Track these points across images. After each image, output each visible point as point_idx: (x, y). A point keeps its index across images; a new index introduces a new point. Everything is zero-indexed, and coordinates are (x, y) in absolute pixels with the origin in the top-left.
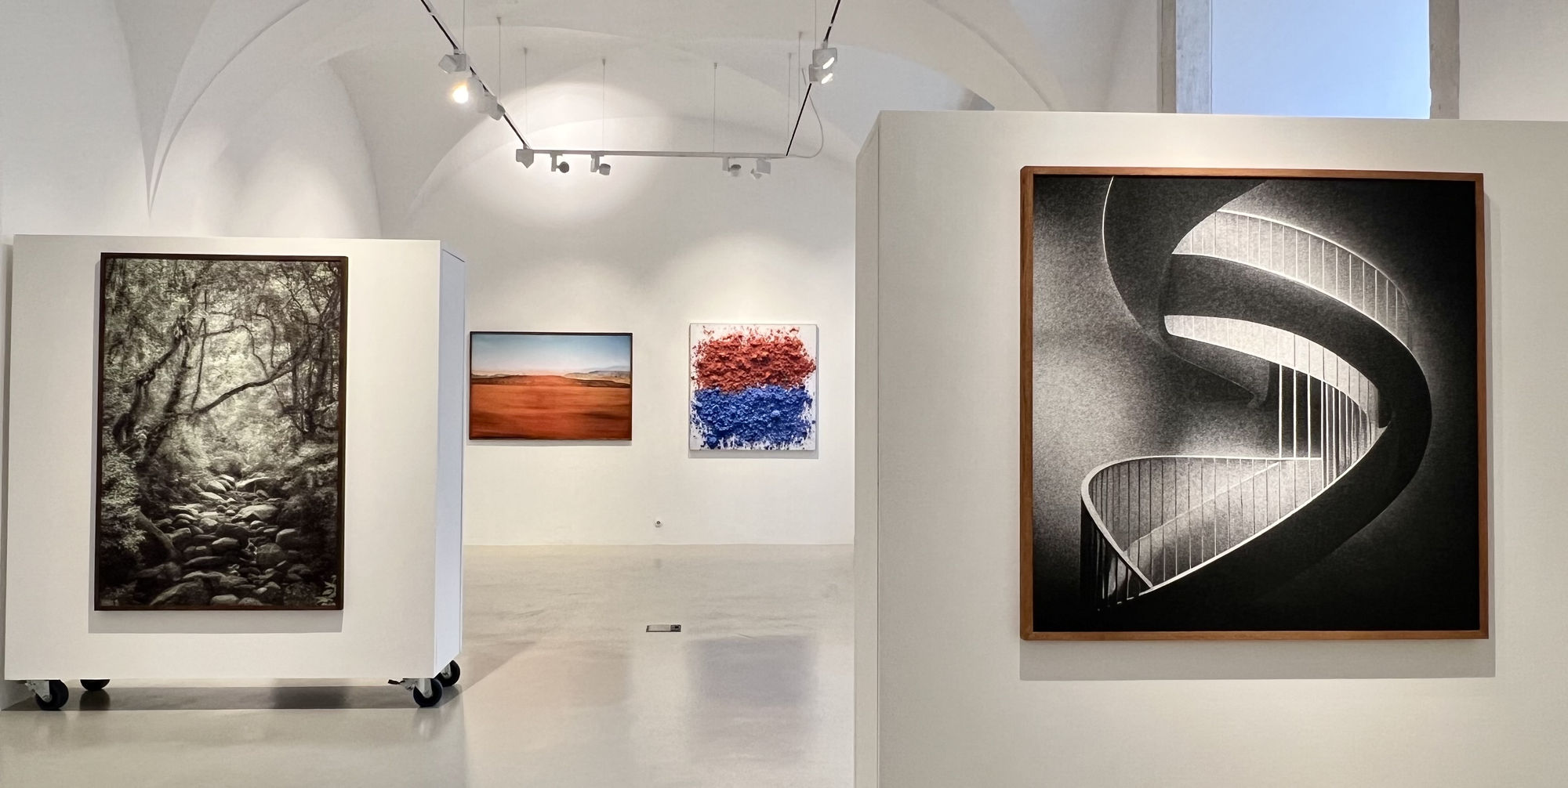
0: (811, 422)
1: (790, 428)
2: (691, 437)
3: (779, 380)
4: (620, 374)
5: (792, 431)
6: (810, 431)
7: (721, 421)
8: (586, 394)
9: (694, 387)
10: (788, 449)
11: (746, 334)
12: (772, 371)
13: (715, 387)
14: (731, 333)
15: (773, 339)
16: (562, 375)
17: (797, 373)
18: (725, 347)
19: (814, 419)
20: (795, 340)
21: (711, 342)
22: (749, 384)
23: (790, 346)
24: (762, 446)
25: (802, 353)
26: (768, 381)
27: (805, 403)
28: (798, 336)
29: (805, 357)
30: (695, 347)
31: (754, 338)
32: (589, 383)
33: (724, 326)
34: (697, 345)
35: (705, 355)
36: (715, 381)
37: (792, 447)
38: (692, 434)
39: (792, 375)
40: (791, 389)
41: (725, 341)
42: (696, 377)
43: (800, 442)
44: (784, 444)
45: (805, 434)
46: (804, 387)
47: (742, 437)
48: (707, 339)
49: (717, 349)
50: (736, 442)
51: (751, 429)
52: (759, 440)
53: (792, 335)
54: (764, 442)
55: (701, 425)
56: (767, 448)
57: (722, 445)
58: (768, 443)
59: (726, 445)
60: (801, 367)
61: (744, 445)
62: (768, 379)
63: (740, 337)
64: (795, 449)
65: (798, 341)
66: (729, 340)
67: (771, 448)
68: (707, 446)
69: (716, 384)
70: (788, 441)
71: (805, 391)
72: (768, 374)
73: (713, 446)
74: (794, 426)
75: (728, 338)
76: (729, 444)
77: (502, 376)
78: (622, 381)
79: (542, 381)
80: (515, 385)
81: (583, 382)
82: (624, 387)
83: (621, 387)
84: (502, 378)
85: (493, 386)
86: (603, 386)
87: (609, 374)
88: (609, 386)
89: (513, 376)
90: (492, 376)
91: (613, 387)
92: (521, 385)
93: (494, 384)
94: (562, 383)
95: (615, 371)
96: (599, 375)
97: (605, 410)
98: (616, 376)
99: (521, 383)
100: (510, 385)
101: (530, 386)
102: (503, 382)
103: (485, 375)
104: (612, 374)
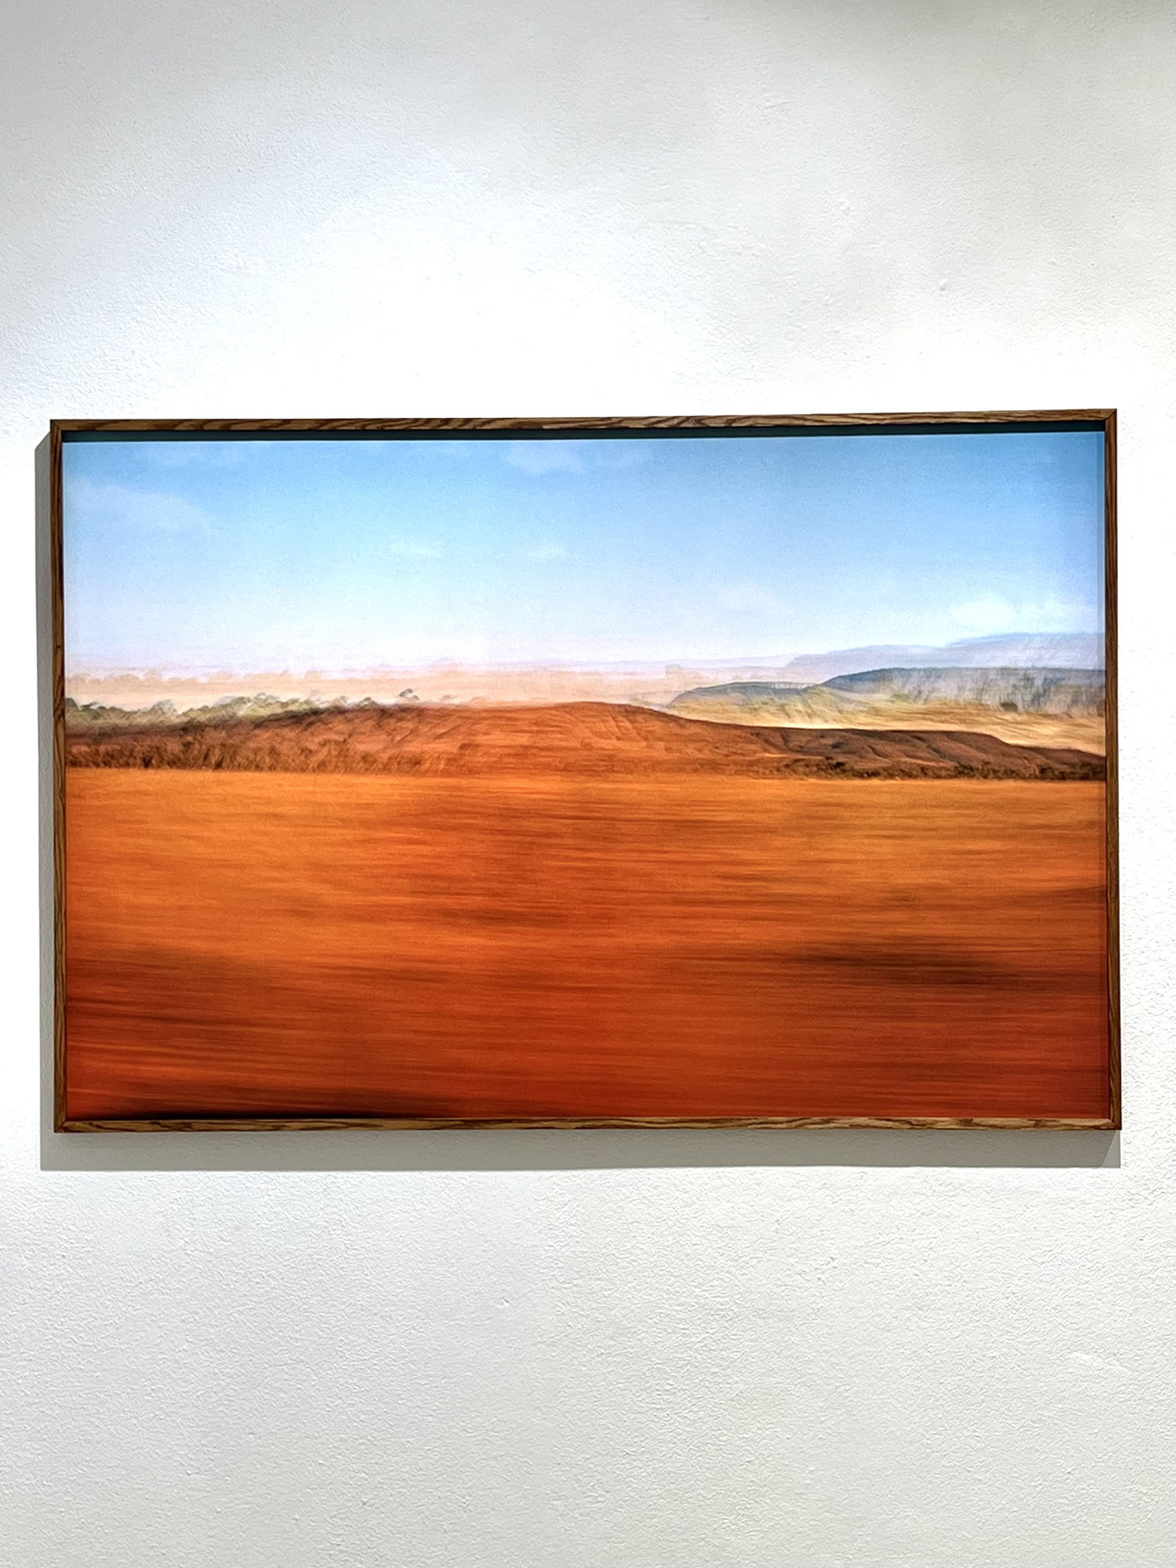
4: (1033, 689)
8: (812, 821)
32: (836, 753)
77: (264, 712)
78: (1047, 735)
79: (523, 740)
80: (349, 770)
81: (795, 742)
82: (1063, 777)
83: (1044, 774)
84: (260, 724)
85: (207, 776)
86: (924, 772)
87: (961, 689)
88: (964, 771)
89: (338, 711)
90: (204, 710)
91: (988, 772)
92: (386, 769)
93: (219, 766)
94: (659, 751)
95: (1005, 672)
96: (898, 696)
97: (933, 927)
98: (1009, 706)
99: (385, 756)
100: (322, 767)
101: (445, 773)
102: (273, 751)
103: (156, 709)
104: (982, 691)
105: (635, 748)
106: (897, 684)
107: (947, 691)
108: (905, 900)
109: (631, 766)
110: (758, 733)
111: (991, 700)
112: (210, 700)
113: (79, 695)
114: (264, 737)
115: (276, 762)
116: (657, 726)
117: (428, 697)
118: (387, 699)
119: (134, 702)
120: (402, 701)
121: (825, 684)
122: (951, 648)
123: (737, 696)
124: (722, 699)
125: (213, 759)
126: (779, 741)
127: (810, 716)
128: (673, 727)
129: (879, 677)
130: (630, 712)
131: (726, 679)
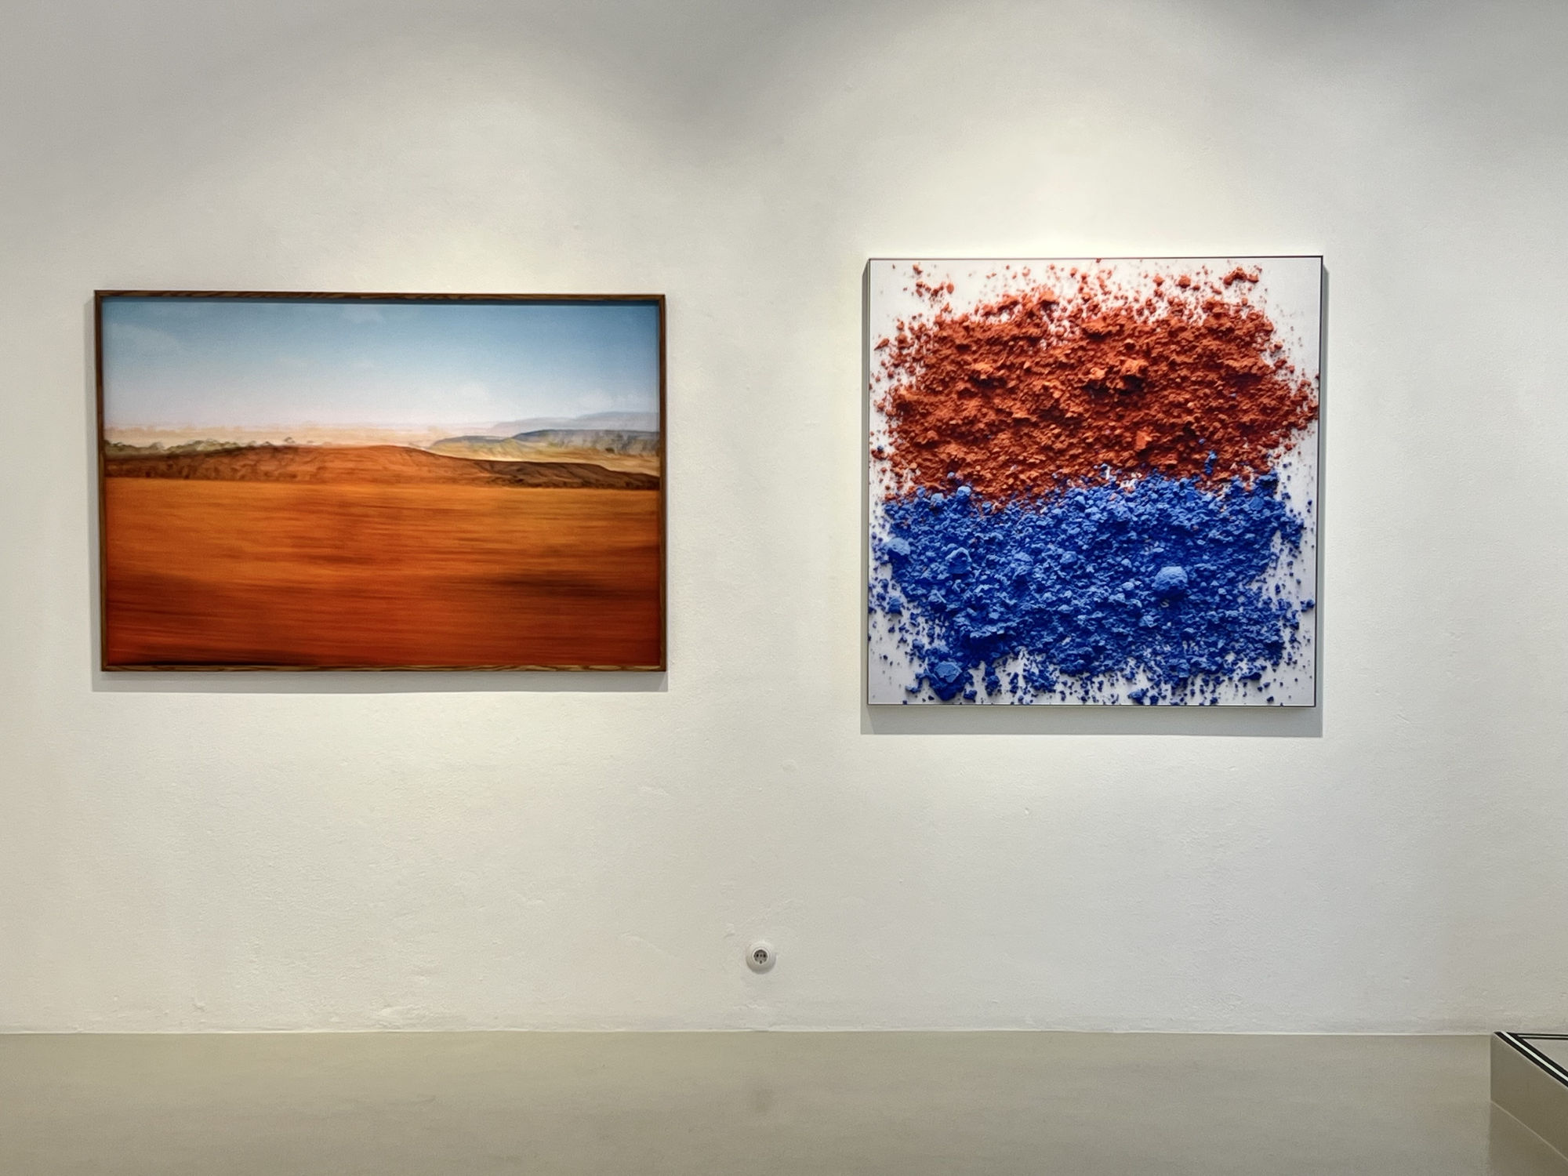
0: (1297, 606)
1: (1224, 628)
2: (874, 658)
3: (1181, 459)
4: (623, 442)
5: (1230, 638)
6: (1293, 640)
7: (979, 605)
8: (507, 510)
9: (882, 484)
10: (1214, 701)
11: (1066, 293)
12: (1158, 427)
13: (955, 484)
14: (1013, 292)
15: (1162, 311)
16: (423, 446)
17: (1250, 431)
18: (992, 342)
19: (1308, 595)
20: (1244, 315)
21: (940, 324)
22: (1075, 475)
23: (1226, 335)
24: (1122, 691)
25: (1268, 361)
26: (1144, 461)
27: (1277, 539)
28: (1253, 298)
29: (1279, 377)
30: (885, 344)
31: (1095, 308)
32: (519, 474)
33: (987, 268)
34: (892, 335)
35: (920, 370)
36: (955, 464)
37: (1229, 694)
38: (878, 649)
39: (1230, 441)
40: (1226, 489)
41: (992, 320)
42: (889, 450)
43: (1256, 677)
44: (1199, 682)
45: (1274, 651)
46: (1276, 482)
47: (1050, 658)
48: (928, 313)
49: (963, 349)
50: (1029, 678)
51: (1085, 633)
52: (1109, 670)
53: (1231, 297)
54: (1130, 679)
55: (906, 614)
56: (1138, 699)
57: (979, 687)
58: (1142, 682)
59: (993, 687)
60: (1264, 410)
61: (1059, 687)
62: (1142, 455)
63: (1047, 305)
64: (1239, 701)
65: (1255, 317)
66: (1005, 317)
67: (1154, 700)
68: (926, 691)
69: (959, 475)
70: (1215, 675)
71: (1278, 498)
72: (1144, 438)
73: (948, 691)
74: (1235, 621)
75: (1001, 309)
76: (1005, 683)
77: (212, 449)
78: (630, 465)
79: (351, 465)
80: (258, 480)
81: (497, 468)
82: (638, 488)
83: (628, 486)
84: (209, 455)
85: (181, 483)
86: (565, 485)
87: (585, 441)
88: (586, 484)
89: (251, 449)
90: (178, 447)
91: (598, 485)
92: (277, 480)
93: (187, 477)
94: (424, 472)
95: (608, 432)
96: (552, 444)
97: (572, 566)
98: (610, 450)
99: (276, 473)
100: (243, 478)
101: (310, 482)
102: (216, 470)
103: (154, 446)
104: (595, 442)
105: (411, 470)
106: (551, 438)
107: (577, 442)
108: (555, 552)
109: (409, 480)
110: (479, 463)
111: (600, 447)
112: (182, 442)
113: (113, 439)
114: (211, 463)
115: (218, 476)
116: (423, 458)
117: (300, 441)
118: (278, 442)
119: (141, 442)
120: (285, 444)
121: (515, 437)
122: (579, 420)
123: (467, 443)
124: (458, 444)
125: (184, 474)
126: (488, 466)
127: (505, 454)
128: (431, 459)
129: (542, 434)
130: (408, 451)
131: (460, 434)
